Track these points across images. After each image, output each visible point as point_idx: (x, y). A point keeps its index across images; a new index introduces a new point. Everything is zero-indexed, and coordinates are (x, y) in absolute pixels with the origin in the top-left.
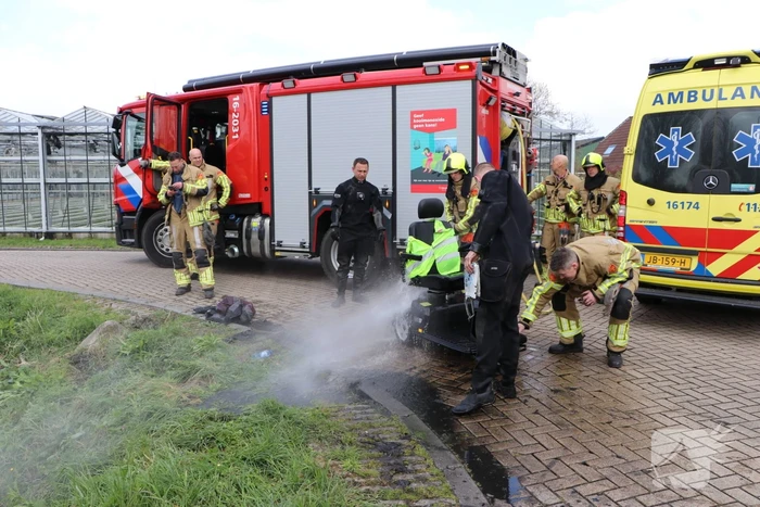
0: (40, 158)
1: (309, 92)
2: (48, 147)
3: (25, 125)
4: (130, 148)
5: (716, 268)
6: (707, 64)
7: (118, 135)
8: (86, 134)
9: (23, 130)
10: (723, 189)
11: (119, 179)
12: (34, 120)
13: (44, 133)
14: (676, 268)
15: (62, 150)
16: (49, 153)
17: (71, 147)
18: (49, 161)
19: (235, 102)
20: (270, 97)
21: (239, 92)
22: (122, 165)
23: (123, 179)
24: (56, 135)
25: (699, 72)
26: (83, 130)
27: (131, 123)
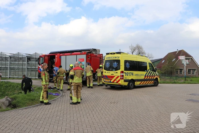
0: (26, 63)
1: (66, 55)
2: (28, 60)
3: (24, 56)
4: (41, 62)
5: (112, 81)
6: (111, 54)
7: (39, 60)
8: (36, 58)
9: (23, 57)
10: (112, 70)
11: (39, 68)
12: (25, 55)
13: (27, 58)
14: (108, 81)
15: (31, 61)
16: (28, 62)
17: (32, 60)
18: (28, 63)
19: (56, 56)
20: (61, 56)
21: (57, 55)
22: (40, 65)
23: (40, 68)
24: (30, 58)
25: (111, 55)
26: (35, 57)
27: (41, 59)
